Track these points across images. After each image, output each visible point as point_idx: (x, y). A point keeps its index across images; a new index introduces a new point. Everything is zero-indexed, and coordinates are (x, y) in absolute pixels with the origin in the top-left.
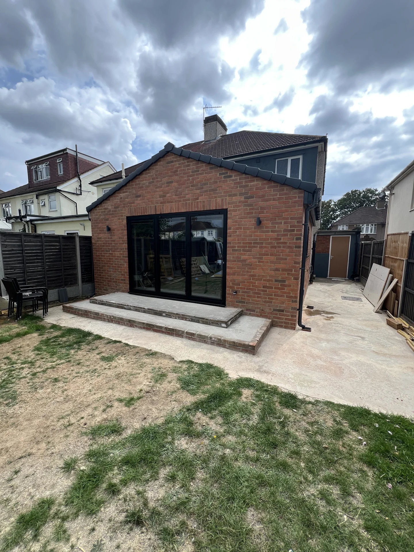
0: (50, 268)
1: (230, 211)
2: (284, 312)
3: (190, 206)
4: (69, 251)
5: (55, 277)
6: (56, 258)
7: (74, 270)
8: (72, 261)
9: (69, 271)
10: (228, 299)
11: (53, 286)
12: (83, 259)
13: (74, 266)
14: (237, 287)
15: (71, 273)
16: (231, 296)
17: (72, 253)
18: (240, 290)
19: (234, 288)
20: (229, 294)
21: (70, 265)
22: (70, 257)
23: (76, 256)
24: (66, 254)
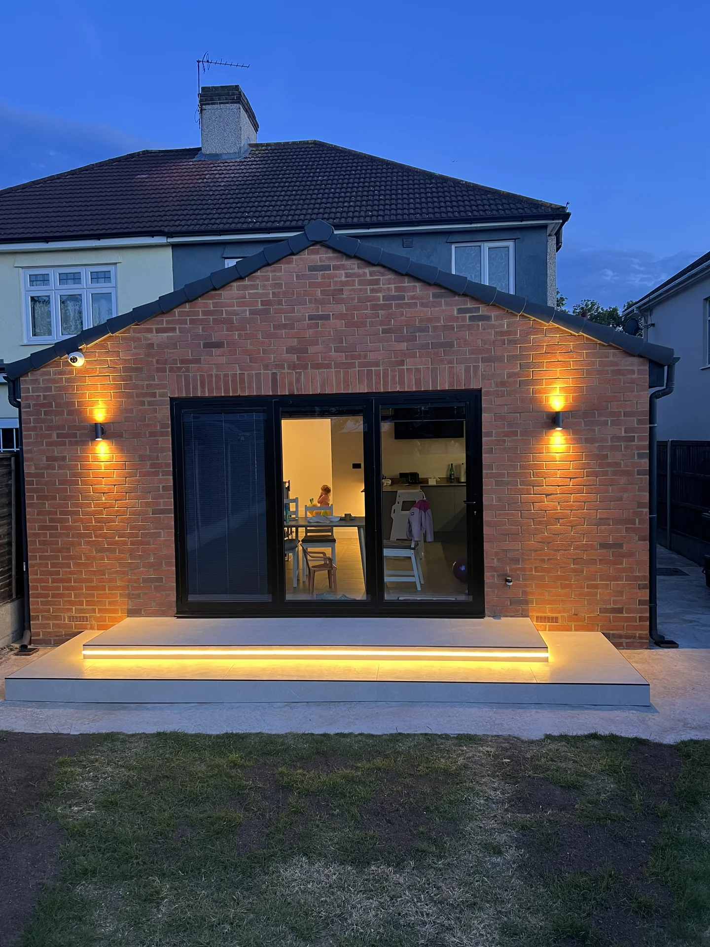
1: (488, 393)
2: (624, 612)
3: (380, 379)
10: (491, 598)
14: (510, 568)
16: (496, 590)
18: (519, 575)
19: (504, 570)
20: (492, 585)
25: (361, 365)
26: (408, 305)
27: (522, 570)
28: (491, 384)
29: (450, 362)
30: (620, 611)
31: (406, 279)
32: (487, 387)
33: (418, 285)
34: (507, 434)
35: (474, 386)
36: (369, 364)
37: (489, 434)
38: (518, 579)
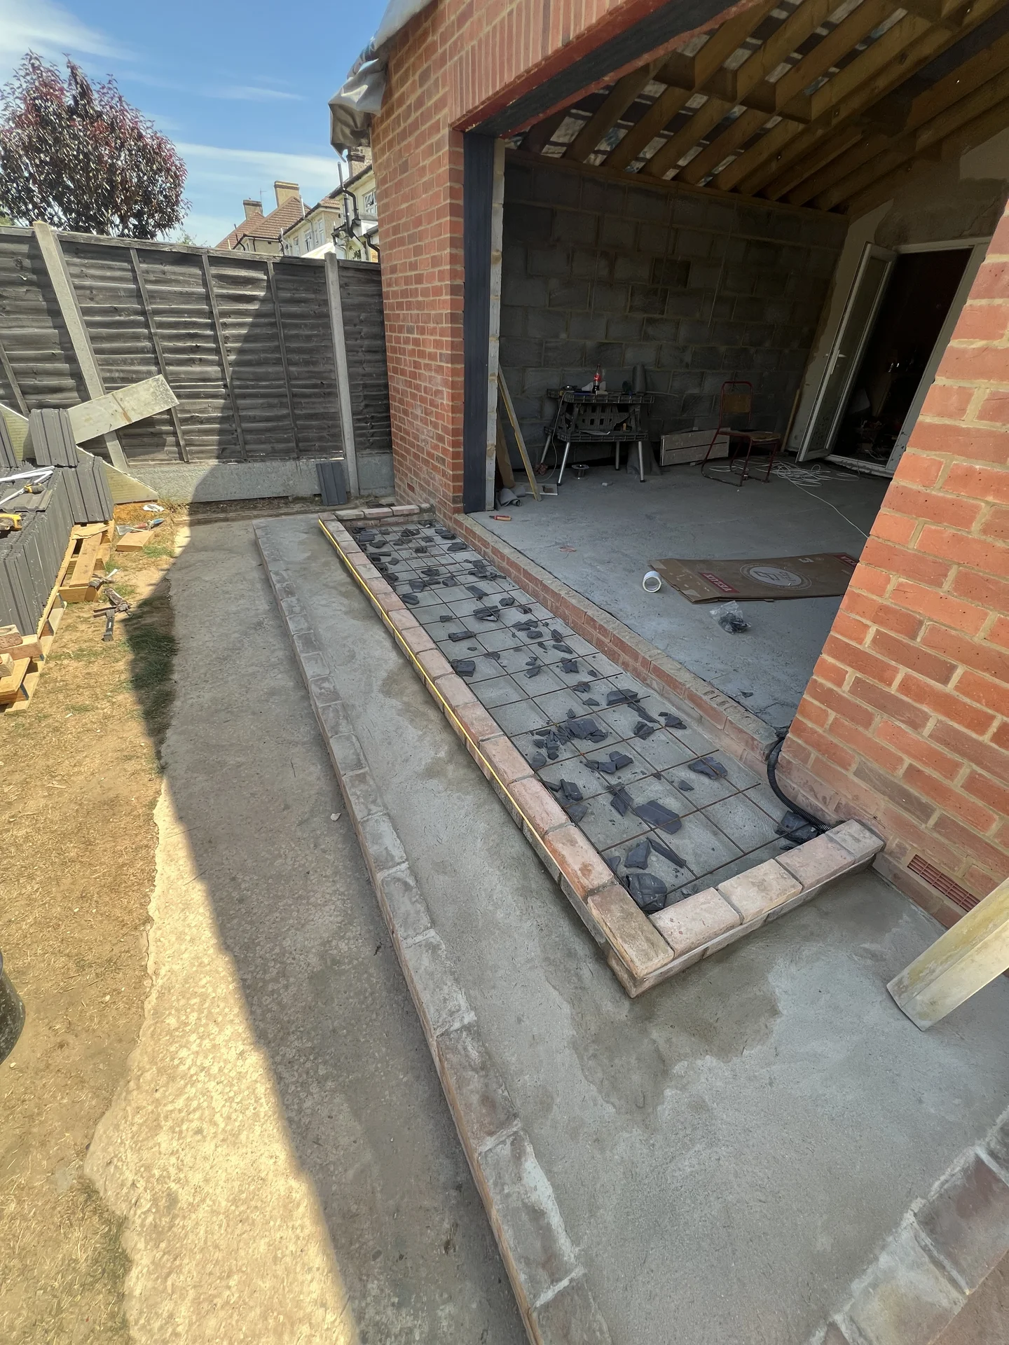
0: (247, 387)
4: (306, 325)
5: (268, 419)
6: (264, 351)
7: (330, 402)
8: (320, 368)
9: (314, 403)
10: (810, 724)
11: (262, 451)
12: (361, 362)
13: (330, 386)
14: (907, 679)
15: (320, 410)
16: (832, 715)
17: (316, 336)
18: (926, 718)
19: (884, 674)
20: (828, 698)
21: (313, 381)
22: (310, 351)
23: (331, 348)
24: (297, 337)
27: (946, 704)
38: (916, 725)
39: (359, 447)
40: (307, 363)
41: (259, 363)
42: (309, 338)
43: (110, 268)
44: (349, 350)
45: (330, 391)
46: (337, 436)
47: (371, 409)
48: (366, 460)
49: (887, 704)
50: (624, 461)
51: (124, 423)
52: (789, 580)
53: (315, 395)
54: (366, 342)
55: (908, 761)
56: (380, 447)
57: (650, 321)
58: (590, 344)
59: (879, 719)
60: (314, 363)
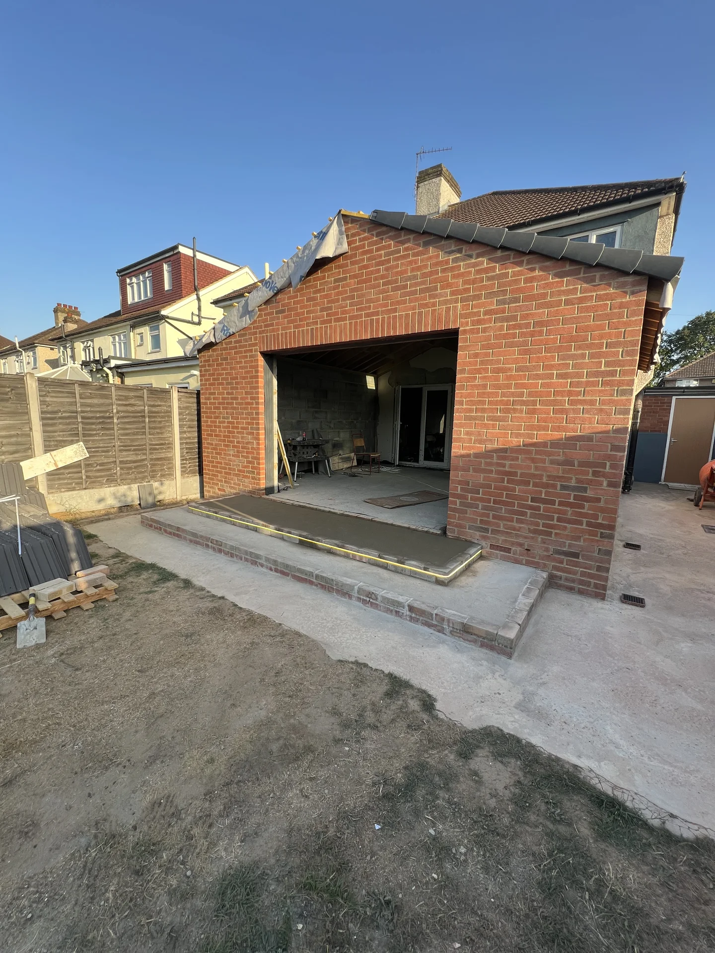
0: (125, 446)
1: (465, 331)
2: (580, 558)
3: (379, 326)
4: (159, 416)
5: (135, 462)
6: (137, 429)
7: (168, 452)
8: (165, 435)
9: (159, 453)
10: (452, 520)
11: (130, 479)
12: (185, 432)
13: (169, 444)
14: (471, 496)
15: (163, 455)
16: (457, 515)
17: (164, 421)
18: (479, 504)
19: (466, 498)
20: (454, 510)
21: (161, 442)
22: (160, 428)
23: (171, 425)
24: (154, 422)
25: (367, 315)
26: (404, 257)
27: (482, 500)
28: (467, 323)
29: (434, 305)
30: (576, 555)
31: (403, 233)
32: (464, 326)
33: (412, 237)
34: (479, 371)
35: (451, 326)
36: (373, 314)
37: (463, 371)
38: (477, 508)
39: (183, 472)
40: (158, 433)
41: (134, 434)
42: (160, 422)
43: (63, 392)
44: (181, 426)
45: (170, 446)
46: (171, 468)
47: (189, 454)
48: (186, 479)
49: (470, 506)
50: (317, 470)
51: (53, 468)
52: (416, 499)
53: (161, 449)
54: (189, 423)
55: (479, 518)
56: (192, 473)
57: (316, 412)
58: (294, 421)
59: (469, 510)
60: (161, 433)
